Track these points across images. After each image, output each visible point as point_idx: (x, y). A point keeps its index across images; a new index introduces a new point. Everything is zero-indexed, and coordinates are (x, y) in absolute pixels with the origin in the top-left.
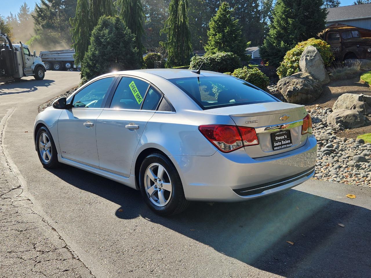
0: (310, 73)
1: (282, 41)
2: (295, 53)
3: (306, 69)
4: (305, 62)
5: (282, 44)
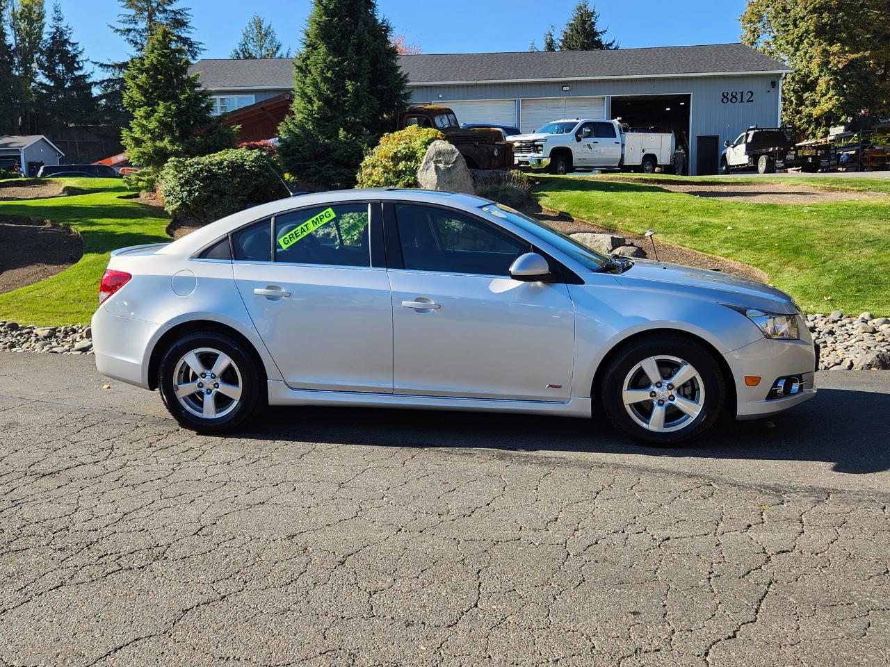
1: (342, 129)
2: (399, 155)
4: (435, 173)
5: (342, 133)
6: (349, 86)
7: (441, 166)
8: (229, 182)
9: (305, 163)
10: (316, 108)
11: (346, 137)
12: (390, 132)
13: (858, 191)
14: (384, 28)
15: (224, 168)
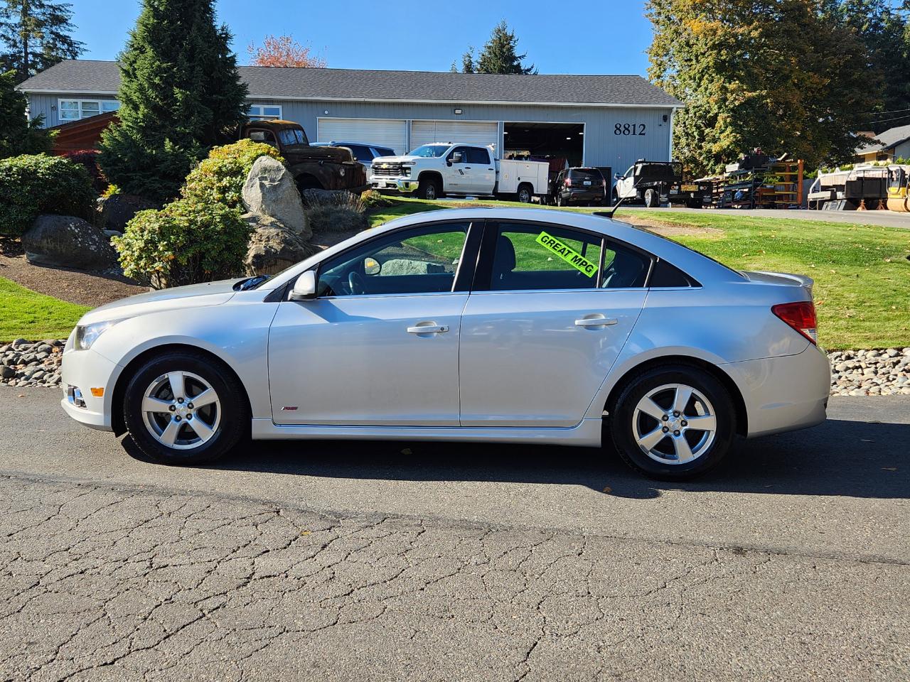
0: (272, 216)
1: (168, 139)
2: (224, 169)
3: (262, 206)
4: (260, 191)
5: (168, 145)
6: (178, 93)
7: (267, 183)
8: (17, 191)
9: (128, 174)
10: (141, 116)
11: (172, 148)
12: (219, 145)
13: (698, 226)
14: (224, 36)
15: (14, 174)
